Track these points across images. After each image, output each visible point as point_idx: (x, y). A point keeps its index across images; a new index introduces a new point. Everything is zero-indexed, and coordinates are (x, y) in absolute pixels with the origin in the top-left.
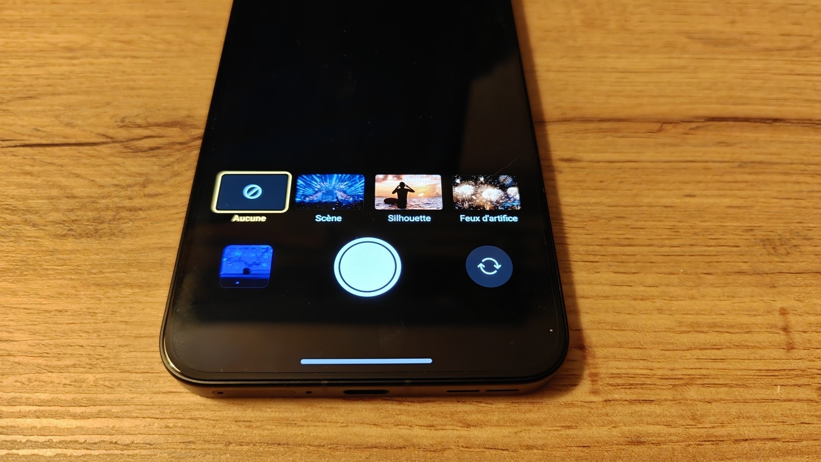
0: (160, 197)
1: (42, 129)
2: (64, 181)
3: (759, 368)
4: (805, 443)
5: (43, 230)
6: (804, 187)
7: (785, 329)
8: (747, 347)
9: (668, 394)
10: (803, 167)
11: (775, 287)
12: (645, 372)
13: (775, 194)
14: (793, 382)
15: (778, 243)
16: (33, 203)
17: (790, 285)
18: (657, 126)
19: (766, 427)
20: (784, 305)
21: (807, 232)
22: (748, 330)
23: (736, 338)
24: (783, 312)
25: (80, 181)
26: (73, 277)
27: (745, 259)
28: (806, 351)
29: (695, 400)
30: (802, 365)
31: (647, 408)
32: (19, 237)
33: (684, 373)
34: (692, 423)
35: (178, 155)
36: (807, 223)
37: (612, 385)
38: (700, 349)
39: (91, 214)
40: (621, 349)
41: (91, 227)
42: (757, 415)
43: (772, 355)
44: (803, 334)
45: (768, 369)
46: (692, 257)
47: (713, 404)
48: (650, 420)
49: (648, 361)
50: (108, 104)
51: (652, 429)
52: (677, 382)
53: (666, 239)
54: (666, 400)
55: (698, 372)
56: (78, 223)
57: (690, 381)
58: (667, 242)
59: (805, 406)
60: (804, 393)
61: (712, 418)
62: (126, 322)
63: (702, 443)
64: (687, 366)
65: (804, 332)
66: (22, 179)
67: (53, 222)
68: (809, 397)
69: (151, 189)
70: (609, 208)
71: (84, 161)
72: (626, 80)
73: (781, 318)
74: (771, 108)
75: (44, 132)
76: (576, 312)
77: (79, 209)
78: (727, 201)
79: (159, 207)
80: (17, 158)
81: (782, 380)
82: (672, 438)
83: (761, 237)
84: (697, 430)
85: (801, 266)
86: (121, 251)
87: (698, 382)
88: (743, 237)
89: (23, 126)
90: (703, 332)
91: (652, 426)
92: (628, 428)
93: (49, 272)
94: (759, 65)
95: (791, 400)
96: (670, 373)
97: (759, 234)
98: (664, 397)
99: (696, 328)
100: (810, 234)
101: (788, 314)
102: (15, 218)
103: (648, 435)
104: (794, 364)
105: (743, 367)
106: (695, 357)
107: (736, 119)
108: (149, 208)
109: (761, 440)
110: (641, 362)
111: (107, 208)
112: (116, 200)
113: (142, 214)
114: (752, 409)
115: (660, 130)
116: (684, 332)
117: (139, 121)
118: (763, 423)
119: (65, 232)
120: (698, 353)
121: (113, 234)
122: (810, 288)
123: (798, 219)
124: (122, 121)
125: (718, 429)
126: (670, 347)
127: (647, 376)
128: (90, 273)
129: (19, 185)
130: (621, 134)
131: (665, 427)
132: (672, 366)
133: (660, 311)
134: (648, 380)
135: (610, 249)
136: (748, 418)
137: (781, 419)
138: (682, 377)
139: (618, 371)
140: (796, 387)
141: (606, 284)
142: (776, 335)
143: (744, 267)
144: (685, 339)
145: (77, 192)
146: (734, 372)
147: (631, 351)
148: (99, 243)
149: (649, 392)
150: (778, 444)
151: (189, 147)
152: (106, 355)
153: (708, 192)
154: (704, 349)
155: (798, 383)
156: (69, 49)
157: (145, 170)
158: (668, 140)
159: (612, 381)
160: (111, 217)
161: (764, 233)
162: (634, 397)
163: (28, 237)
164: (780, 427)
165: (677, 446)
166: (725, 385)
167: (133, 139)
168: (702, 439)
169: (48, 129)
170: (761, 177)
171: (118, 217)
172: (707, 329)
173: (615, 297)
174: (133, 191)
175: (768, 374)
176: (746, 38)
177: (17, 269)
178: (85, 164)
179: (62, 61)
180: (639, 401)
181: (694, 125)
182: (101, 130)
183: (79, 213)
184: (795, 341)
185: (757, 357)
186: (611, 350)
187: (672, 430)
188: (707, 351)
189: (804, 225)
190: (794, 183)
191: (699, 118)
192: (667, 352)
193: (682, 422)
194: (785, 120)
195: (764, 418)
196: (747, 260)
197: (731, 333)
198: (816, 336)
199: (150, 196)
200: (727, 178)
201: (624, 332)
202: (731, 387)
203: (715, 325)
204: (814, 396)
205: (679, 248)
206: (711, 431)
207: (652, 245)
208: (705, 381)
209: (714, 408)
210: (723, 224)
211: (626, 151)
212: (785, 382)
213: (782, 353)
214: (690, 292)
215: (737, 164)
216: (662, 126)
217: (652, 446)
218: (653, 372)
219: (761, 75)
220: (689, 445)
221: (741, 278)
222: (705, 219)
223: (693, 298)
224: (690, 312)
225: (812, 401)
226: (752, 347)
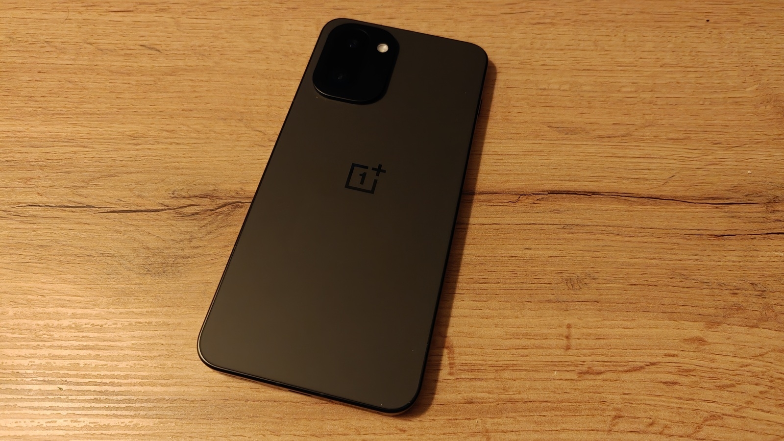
1: (123, 199)
2: (141, 237)
3: (547, 360)
4: (564, 404)
6: (601, 243)
7: (567, 337)
8: (543, 348)
9: (492, 375)
10: (603, 228)
11: (567, 310)
12: (481, 362)
13: (581, 248)
14: (565, 369)
15: (575, 281)
16: (123, 252)
17: (577, 309)
18: (516, 197)
19: (544, 395)
20: (570, 322)
21: (596, 274)
22: (546, 338)
23: (537, 342)
24: (569, 326)
25: (150, 237)
27: (554, 292)
28: (576, 351)
29: (507, 379)
30: (573, 359)
31: (479, 383)
33: (503, 363)
34: (502, 392)
35: (210, 219)
36: (597, 268)
37: (461, 370)
38: (515, 349)
39: (160, 260)
40: (470, 349)
41: (160, 269)
42: (540, 387)
43: (556, 353)
44: (578, 340)
45: (552, 361)
46: (522, 291)
47: (517, 381)
48: (479, 390)
49: (484, 356)
50: (163, 180)
51: (480, 395)
52: (498, 368)
53: (508, 278)
54: (490, 379)
55: (511, 362)
56: (153, 266)
57: (506, 368)
58: (508, 281)
59: (569, 383)
60: (569, 376)
61: (515, 389)
63: (506, 403)
64: (506, 359)
65: (578, 339)
66: (115, 236)
68: (573, 378)
69: (195, 243)
71: (152, 223)
72: (501, 161)
73: (567, 330)
74: (594, 183)
75: (124, 201)
76: (446, 326)
77: (153, 256)
78: (550, 253)
79: (201, 255)
80: (110, 220)
82: (490, 400)
83: (566, 278)
84: (505, 396)
85: (587, 297)
87: (511, 369)
88: (555, 277)
89: (111, 198)
90: (519, 339)
92: (467, 394)
94: (592, 150)
95: (561, 379)
96: (496, 363)
97: (565, 275)
98: (489, 377)
99: (516, 336)
100: (597, 275)
101: (572, 327)
103: (478, 398)
104: (568, 358)
105: (537, 360)
106: (512, 354)
107: (568, 193)
108: (194, 256)
109: (539, 401)
110: (480, 356)
111: (169, 256)
112: (174, 250)
113: (190, 260)
114: (538, 384)
115: (518, 201)
116: (508, 339)
117: (184, 194)
118: (542, 392)
119: (145, 272)
120: (514, 351)
121: (174, 274)
122: (588, 312)
123: (592, 265)
124: (173, 194)
125: (517, 395)
126: (498, 347)
127: (482, 365)
129: (113, 240)
130: (492, 204)
131: (487, 394)
132: (497, 359)
133: (496, 325)
134: (482, 367)
135: (472, 285)
136: (535, 389)
137: (553, 390)
138: (502, 365)
139: (466, 362)
140: (566, 372)
141: (467, 308)
142: (561, 340)
143: (552, 297)
144: (508, 343)
145: (151, 245)
146: (532, 363)
147: (475, 350)
148: (167, 280)
149: (482, 374)
150: (549, 404)
151: (216, 213)
153: (540, 246)
154: (518, 349)
155: (568, 369)
157: (190, 230)
158: (523, 209)
159: (462, 368)
160: (172, 262)
161: (569, 275)
162: (473, 377)
164: (552, 395)
165: (492, 405)
166: (526, 370)
167: (181, 207)
168: (507, 401)
169: (126, 199)
170: (575, 236)
171: (176, 262)
172: (522, 337)
173: (471, 317)
174: (184, 244)
175: (552, 364)
176: (589, 127)
178: (152, 225)
179: (130, 147)
180: (475, 379)
181: (540, 197)
182: (161, 201)
183: (152, 259)
184: (572, 344)
185: (547, 354)
186: (464, 349)
187: (491, 396)
189: (594, 269)
190: (595, 240)
191: (544, 191)
192: (496, 351)
193: (497, 391)
194: (600, 193)
195: (544, 389)
196: (554, 293)
197: (535, 339)
198: (585, 341)
199: (194, 248)
200: (554, 236)
201: (473, 338)
202: (529, 371)
203: (527, 334)
204: (575, 377)
205: (514, 285)
206: (513, 396)
207: (499, 283)
208: (515, 368)
209: (517, 383)
210: (545, 269)
211: (493, 216)
212: (560, 369)
213: (562, 352)
214: (516, 314)
215: (562, 226)
216: (519, 198)
217: (478, 404)
218: (486, 362)
219: (593, 157)
220: (499, 404)
221: (549, 304)
222: (534, 265)
223: (517, 317)
224: (514, 326)
225: (573, 380)
226: (546, 348)
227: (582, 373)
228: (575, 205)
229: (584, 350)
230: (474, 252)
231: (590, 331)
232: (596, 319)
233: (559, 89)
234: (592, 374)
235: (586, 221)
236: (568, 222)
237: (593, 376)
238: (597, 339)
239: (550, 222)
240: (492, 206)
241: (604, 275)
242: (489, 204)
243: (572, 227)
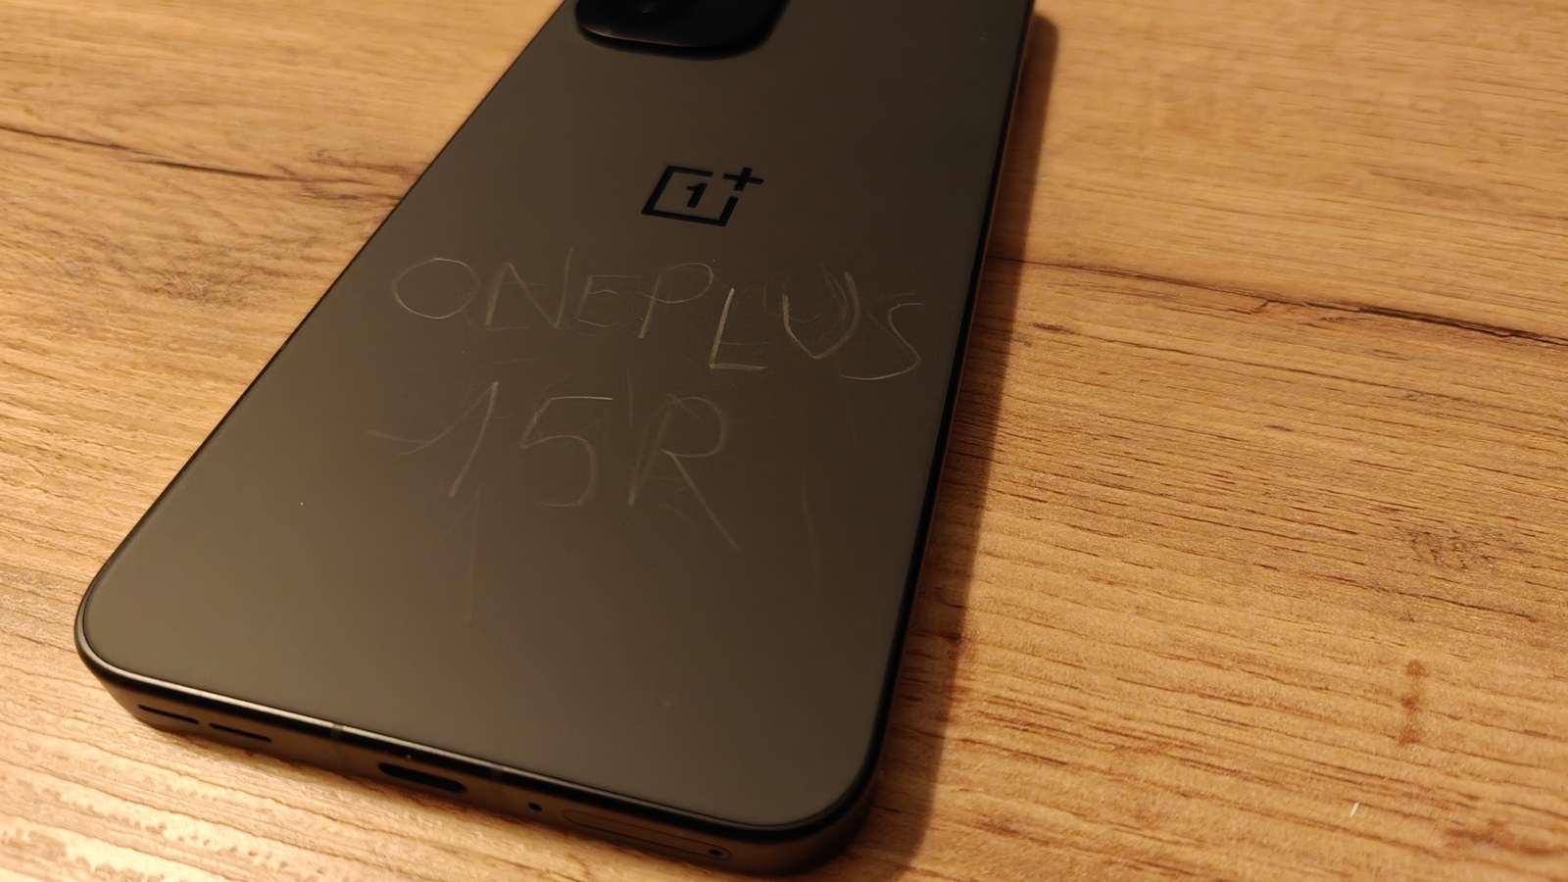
0: (324, 264)
1: (198, 146)
2: (193, 218)
3: (1321, 759)
5: (131, 277)
6: (1542, 458)
7: (1410, 703)
8: (1309, 715)
9: (1101, 760)
10: (1551, 423)
11: (1412, 620)
12: (1067, 708)
13: (1470, 459)
14: (1394, 804)
15: (1447, 543)
16: (135, 240)
17: (1449, 625)
20: (1423, 657)
21: (1525, 540)
22: (1323, 685)
23: (1286, 693)
24: (1415, 670)
25: (217, 222)
26: (140, 348)
27: (1364, 557)
28: (1444, 754)
29: (1154, 784)
30: (1426, 777)
31: (1045, 773)
32: (91, 281)
33: (1150, 729)
34: (1132, 822)
36: (1530, 522)
37: (987, 716)
38: (1202, 696)
39: (209, 269)
40: (1033, 659)
41: (200, 286)
42: (1286, 845)
43: (1361, 744)
44: (1450, 721)
45: (1342, 765)
46: (1245, 532)
47: (1193, 801)
48: (1043, 795)
49: (1082, 691)
50: (309, 128)
51: (1041, 812)
52: (1128, 742)
53: (1202, 490)
54: (1092, 768)
55: (1181, 734)
56: (185, 277)
57: (1159, 747)
58: (1202, 497)
59: (1408, 858)
60: (1408, 831)
61: (1181, 826)
62: (183, 427)
63: (1140, 866)
64: (1162, 720)
65: (1454, 718)
66: (136, 205)
67: (149, 269)
68: (1425, 844)
69: (315, 251)
70: (1103, 419)
71: (237, 197)
72: (1219, 222)
73: (1409, 680)
74: (1516, 312)
75: (199, 151)
76: (965, 575)
77: (197, 259)
78: (1358, 452)
80: (143, 177)
81: (1370, 795)
82: (1078, 839)
83: (1412, 527)
84: (1139, 839)
85: (1489, 596)
86: (227, 327)
87: (1174, 754)
88: (1371, 519)
89: (173, 138)
90: (1219, 666)
91: (1043, 809)
92: (992, 798)
93: (109, 335)
94: (1512, 237)
95: (1376, 838)
96: (1120, 723)
97: (1409, 520)
98: (1088, 762)
99: (1210, 657)
100: (1529, 543)
101: (1427, 676)
102: (99, 255)
103: (1031, 821)
104: (1406, 772)
105: (1283, 749)
106: (1185, 706)
108: (299, 276)
110: (1067, 689)
111: (238, 265)
112: (257, 256)
113: (284, 282)
114: (1277, 831)
115: (1258, 311)
116: (1178, 658)
117: (343, 157)
118: (1294, 864)
119: (158, 287)
120: (1196, 702)
121: (227, 302)
122: (1495, 640)
123: (1509, 510)
124: (319, 154)
125: (1187, 850)
126: (1137, 677)
127: (1069, 718)
128: (166, 347)
129: (127, 213)
130: (1174, 305)
131: (1072, 817)
132: (1129, 712)
133: (1141, 610)
134: (1068, 724)
135: (1076, 485)
136: (1263, 846)
137: (1340, 868)
138: (1144, 736)
139: (1013, 696)
140: (1399, 818)
141: (1045, 542)
142: (1384, 708)
143: (1355, 571)
144: (1177, 671)
145: (203, 236)
146: (1260, 754)
147: (1053, 666)
148: (202, 311)
149: (1062, 745)
152: (131, 466)
153: (1321, 430)
154: (1211, 697)
155: (1407, 809)
156: (290, 51)
157: (318, 223)
158: (1272, 331)
159: (991, 710)
160: (234, 278)
161: (1420, 521)
162: (1028, 748)
163: (104, 283)
165: (1082, 857)
166: (1234, 773)
167: (323, 180)
168: (1143, 858)
169: (207, 148)
170: (1449, 424)
171: (246, 280)
172: (1230, 663)
173: (1056, 568)
174: (287, 248)
175: (1340, 776)
176: (1499, 190)
177: (66, 322)
178: (235, 201)
179: (271, 64)
180: (1035, 758)
181: (1333, 314)
182: (282, 161)
183: (193, 264)
184: (1426, 730)
185: (1326, 738)
186: (1012, 655)
187: (1085, 826)
188: (1217, 703)
189: (1519, 524)
190: (1523, 446)
191: (1349, 304)
192: (1128, 685)
193: (1112, 815)
194: (1540, 336)
195: (1302, 855)
196: (1365, 561)
197: (1282, 682)
198: (1478, 732)
199: (309, 259)
200: (1370, 412)
201: (1051, 630)
202: (1245, 779)
203: (1250, 659)
204: (1436, 842)
205: (1223, 512)
206: (1170, 849)
207: (1168, 496)
208: (1191, 754)
209: (1193, 808)
210: (1335, 489)
211: (1176, 333)
212: (1376, 800)
213: (1386, 745)
214: (1216, 591)
215: (1404, 393)
216: (1264, 305)
217: (1030, 843)
218: (1084, 713)
219: (1513, 254)
220: (1111, 863)
221: (1341, 588)
222: (1298, 473)
223: (1220, 602)
224: (1204, 626)
225: (1427, 852)
226: (1320, 718)
227: (1459, 835)
228: (1452, 351)
229: (1477, 760)
230: (1098, 404)
231: (1502, 702)
232: (1521, 669)
233: (1412, 107)
234: (1505, 845)
235: (1491, 394)
236: (1423, 385)
237: (1507, 856)
238: (1526, 732)
239: (1361, 377)
240: (1173, 309)
241: (1556, 546)
242: (1165, 304)
243: (1438, 400)
